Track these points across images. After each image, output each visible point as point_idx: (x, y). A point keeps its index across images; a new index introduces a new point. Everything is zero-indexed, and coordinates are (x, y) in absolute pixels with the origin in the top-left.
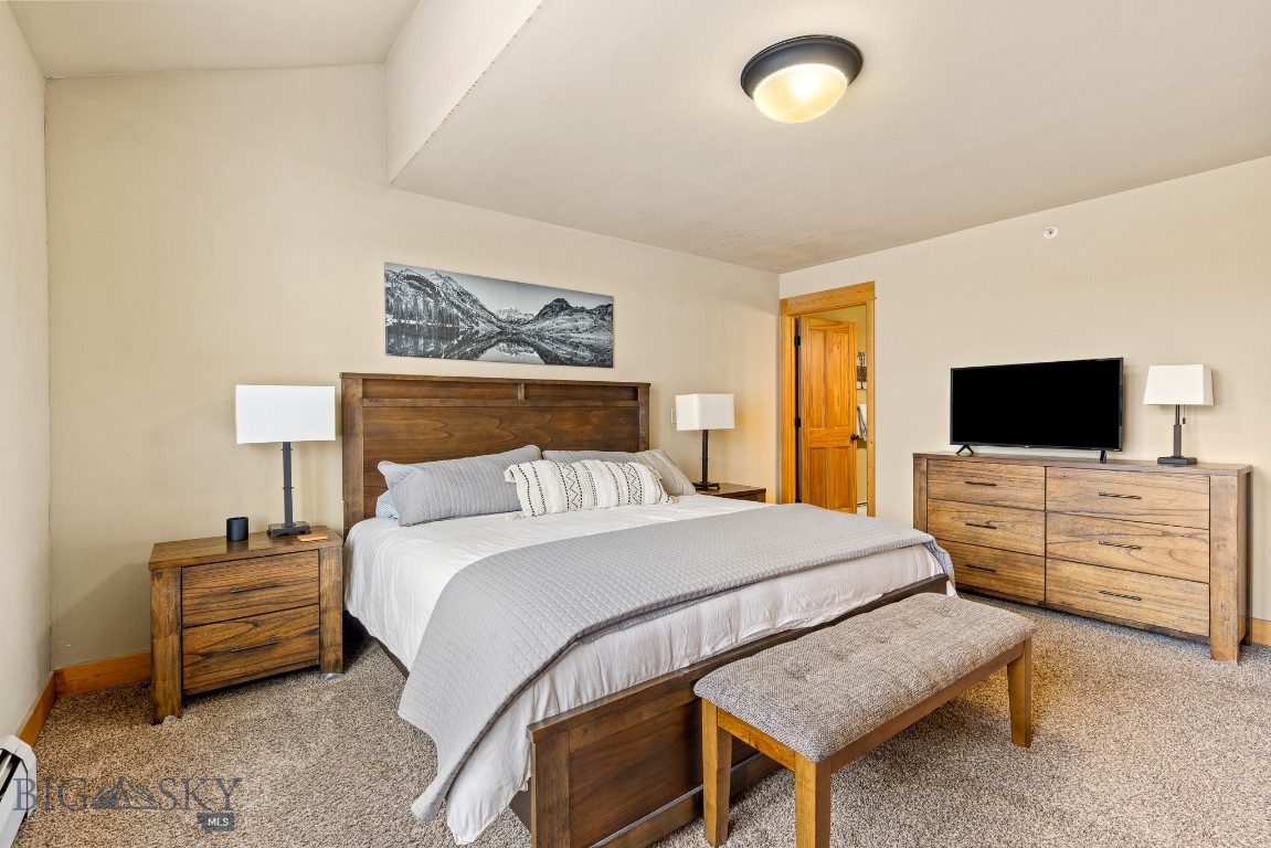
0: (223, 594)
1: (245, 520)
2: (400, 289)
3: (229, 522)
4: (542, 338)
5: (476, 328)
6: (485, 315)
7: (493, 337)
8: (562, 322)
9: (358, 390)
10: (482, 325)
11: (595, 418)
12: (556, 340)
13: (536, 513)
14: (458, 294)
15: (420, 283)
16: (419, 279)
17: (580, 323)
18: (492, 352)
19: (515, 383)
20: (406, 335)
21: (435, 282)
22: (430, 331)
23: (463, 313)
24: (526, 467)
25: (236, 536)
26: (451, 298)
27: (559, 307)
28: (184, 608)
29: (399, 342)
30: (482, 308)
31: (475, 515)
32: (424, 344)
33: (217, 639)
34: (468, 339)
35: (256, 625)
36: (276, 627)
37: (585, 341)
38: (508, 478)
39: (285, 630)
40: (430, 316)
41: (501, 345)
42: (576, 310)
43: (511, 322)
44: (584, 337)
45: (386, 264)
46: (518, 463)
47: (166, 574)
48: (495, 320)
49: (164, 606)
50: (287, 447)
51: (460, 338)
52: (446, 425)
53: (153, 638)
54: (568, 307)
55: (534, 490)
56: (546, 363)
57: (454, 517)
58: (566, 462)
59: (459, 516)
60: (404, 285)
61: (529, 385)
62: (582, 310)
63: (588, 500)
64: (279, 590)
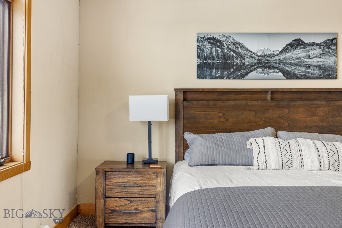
0: (119, 186)
1: (133, 155)
2: (204, 45)
3: (128, 155)
4: (284, 64)
5: (243, 61)
6: (249, 53)
7: (253, 66)
8: (299, 53)
9: (182, 97)
10: (247, 59)
11: (321, 112)
12: (294, 64)
13: (261, 168)
14: (234, 44)
15: (214, 41)
16: (214, 39)
17: (312, 52)
18: (253, 74)
19: (265, 91)
20: (206, 68)
21: (221, 39)
22: (218, 65)
23: (236, 54)
24: (259, 140)
25: (129, 162)
26: (230, 47)
27: (297, 43)
28: (106, 189)
29: (203, 72)
30: (247, 50)
31: (228, 165)
32: (216, 72)
33: (117, 205)
34: (239, 68)
35: (131, 202)
36: (138, 205)
37: (315, 64)
38: (248, 146)
39: (142, 207)
40: (218, 57)
41: (258, 70)
42: (309, 45)
43: (265, 56)
44: (315, 61)
45: (198, 33)
46: (255, 137)
47: (101, 174)
48: (254, 56)
49: (100, 187)
50: (150, 123)
51: (234, 68)
52: (224, 114)
53: (96, 199)
54: (303, 43)
55: (262, 154)
56: (287, 78)
57: (217, 164)
58: (312, 139)
59: (219, 164)
60: (206, 43)
61: (274, 92)
62: (313, 44)
63: (296, 164)
64: (139, 188)
